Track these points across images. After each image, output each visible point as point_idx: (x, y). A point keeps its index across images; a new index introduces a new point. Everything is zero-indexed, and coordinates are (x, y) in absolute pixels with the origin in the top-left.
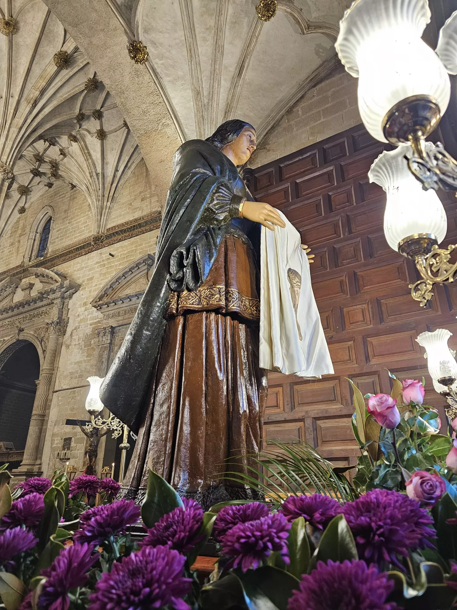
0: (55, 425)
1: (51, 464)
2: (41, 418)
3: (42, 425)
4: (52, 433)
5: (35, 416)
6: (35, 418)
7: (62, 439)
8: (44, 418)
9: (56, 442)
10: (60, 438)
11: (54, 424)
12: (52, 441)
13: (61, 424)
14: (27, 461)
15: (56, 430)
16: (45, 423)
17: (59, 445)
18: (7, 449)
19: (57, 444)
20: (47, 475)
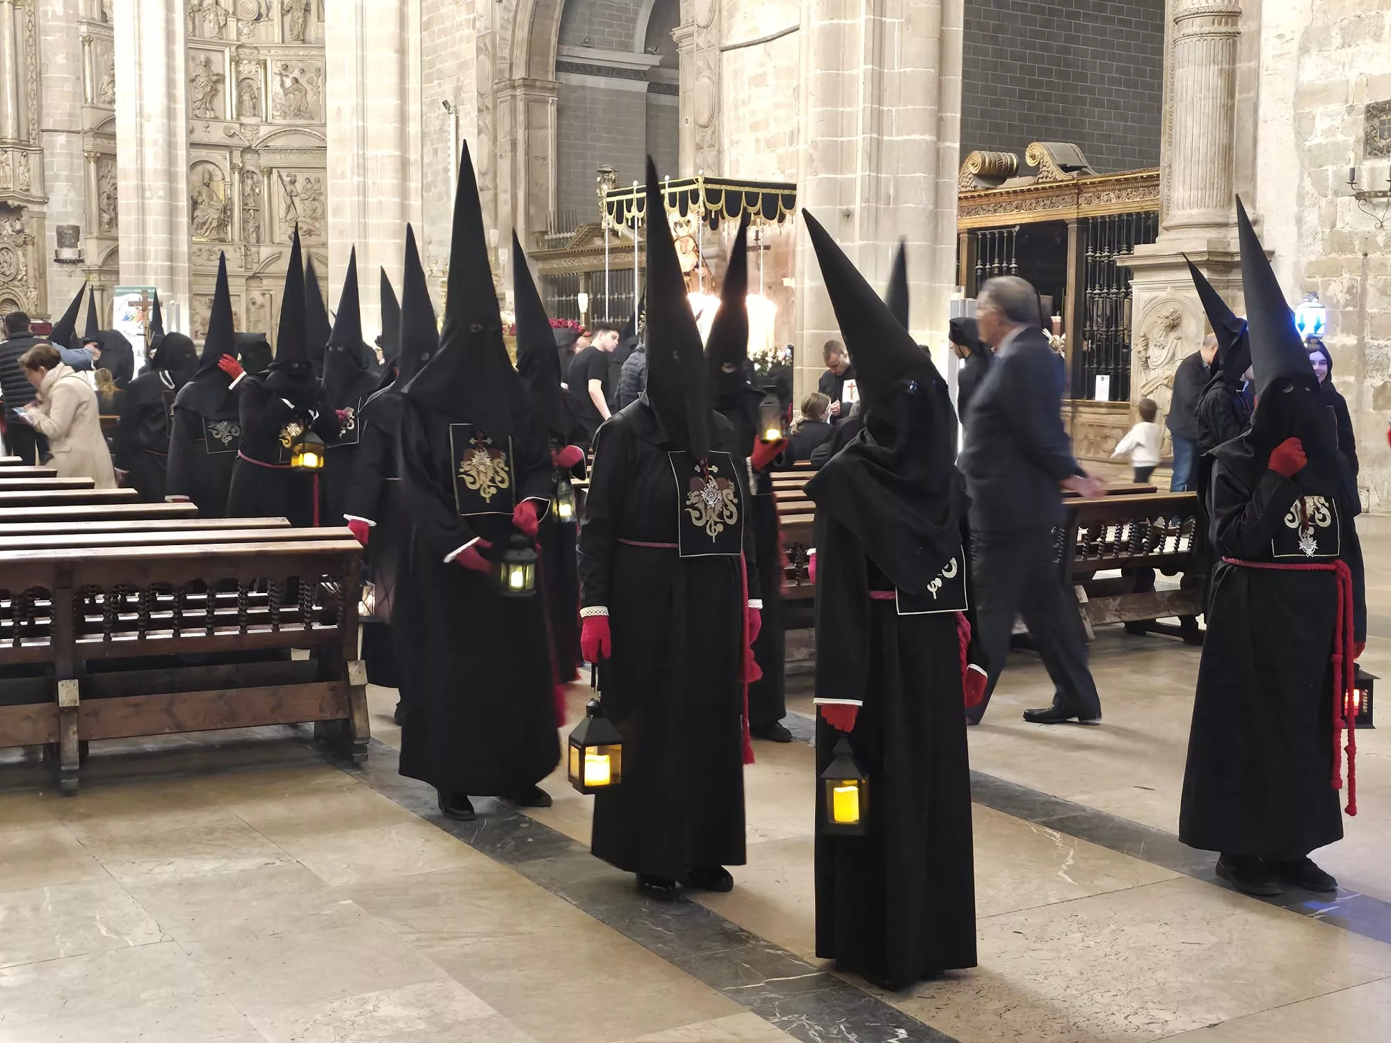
0: (1304, 50)
1: (1312, 218)
2: (1223, 29)
3: (1233, 60)
4: (1290, 90)
5: (1198, 21)
6: (1196, 29)
7: (1351, 109)
8: (1235, 24)
9: (1321, 124)
10: (1342, 108)
11: (1294, 47)
12: (1302, 125)
13: (1337, 41)
14: (1195, 211)
15: (1313, 71)
16: (1242, 48)
17: (1340, 137)
18: (1065, 169)
19: (1331, 131)
20: (1296, 263)
